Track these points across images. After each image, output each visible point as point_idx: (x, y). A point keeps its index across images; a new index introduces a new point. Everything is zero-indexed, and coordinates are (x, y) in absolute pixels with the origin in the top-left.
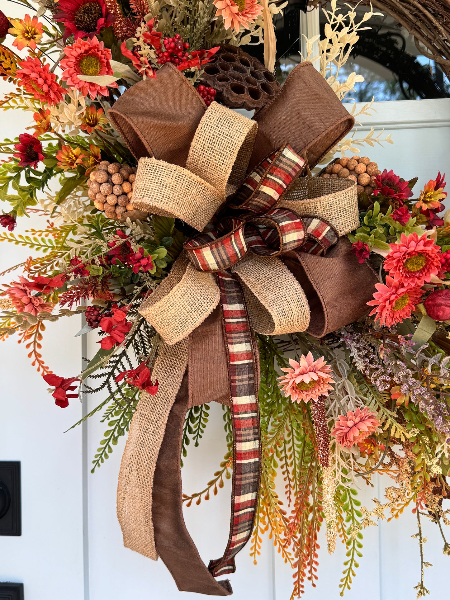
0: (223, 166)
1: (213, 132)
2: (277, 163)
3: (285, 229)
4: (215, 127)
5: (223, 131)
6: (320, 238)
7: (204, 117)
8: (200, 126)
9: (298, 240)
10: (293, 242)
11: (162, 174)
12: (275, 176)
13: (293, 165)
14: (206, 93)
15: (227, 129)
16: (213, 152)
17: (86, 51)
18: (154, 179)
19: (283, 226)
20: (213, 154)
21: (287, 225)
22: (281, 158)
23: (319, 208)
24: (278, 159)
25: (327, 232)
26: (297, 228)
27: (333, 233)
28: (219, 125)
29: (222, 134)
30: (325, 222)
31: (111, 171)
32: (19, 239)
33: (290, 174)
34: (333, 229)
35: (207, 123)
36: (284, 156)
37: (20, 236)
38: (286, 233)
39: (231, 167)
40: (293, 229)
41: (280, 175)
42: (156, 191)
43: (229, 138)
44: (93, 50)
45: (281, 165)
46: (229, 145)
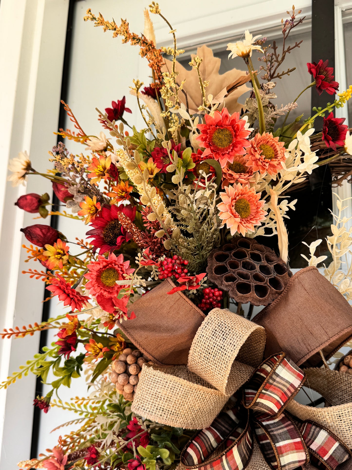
0: (219, 375)
1: (208, 344)
2: (271, 381)
3: (283, 449)
4: (210, 338)
5: (217, 343)
6: (326, 458)
7: (200, 328)
8: (196, 336)
9: (299, 461)
10: (294, 462)
11: (157, 385)
12: (271, 392)
13: (288, 386)
14: (211, 295)
15: (221, 342)
16: (209, 362)
17: (104, 267)
18: (150, 390)
19: (280, 447)
20: (209, 364)
21: (285, 446)
22: (274, 376)
23: (328, 417)
24: (271, 378)
25: (335, 450)
26: (296, 449)
27: (342, 450)
28: (213, 337)
29: (216, 346)
30: (333, 437)
31: (129, 362)
32: (65, 406)
33: (285, 393)
34: (342, 445)
35: (203, 334)
36: (278, 375)
37: (67, 403)
38: (284, 454)
39: (227, 378)
40: (293, 450)
41: (276, 392)
42: (151, 403)
43: (223, 350)
44: (110, 265)
45: (275, 383)
46: (223, 358)
